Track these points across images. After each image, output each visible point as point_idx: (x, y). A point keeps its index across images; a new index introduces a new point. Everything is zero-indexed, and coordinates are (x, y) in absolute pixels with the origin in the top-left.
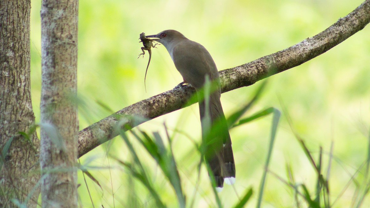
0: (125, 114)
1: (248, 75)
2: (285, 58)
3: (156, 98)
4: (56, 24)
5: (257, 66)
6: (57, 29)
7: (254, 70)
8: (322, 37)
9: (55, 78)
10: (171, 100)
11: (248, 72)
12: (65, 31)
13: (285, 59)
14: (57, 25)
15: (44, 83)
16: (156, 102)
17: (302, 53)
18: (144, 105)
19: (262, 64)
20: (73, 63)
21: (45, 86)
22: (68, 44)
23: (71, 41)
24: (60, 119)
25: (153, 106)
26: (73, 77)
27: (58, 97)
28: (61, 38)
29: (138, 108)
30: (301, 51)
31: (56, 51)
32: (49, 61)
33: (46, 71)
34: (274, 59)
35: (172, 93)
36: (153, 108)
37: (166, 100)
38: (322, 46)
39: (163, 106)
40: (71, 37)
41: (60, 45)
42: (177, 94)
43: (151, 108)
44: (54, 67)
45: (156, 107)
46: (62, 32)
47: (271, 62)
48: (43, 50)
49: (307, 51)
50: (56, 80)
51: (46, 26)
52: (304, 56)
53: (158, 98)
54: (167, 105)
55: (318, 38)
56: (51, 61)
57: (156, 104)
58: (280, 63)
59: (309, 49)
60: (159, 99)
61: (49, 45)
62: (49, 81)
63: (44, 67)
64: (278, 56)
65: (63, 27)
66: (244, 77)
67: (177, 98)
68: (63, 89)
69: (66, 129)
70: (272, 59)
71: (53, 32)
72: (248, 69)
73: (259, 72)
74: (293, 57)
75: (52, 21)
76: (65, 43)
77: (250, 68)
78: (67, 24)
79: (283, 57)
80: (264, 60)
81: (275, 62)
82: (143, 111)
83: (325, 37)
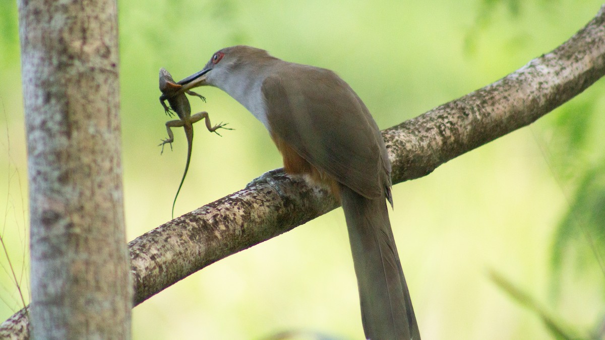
0: (151, 251)
1: (422, 151)
2: (500, 107)
3: (219, 210)
4: (68, 18)
5: (439, 127)
6: (71, 30)
7: (435, 139)
8: (576, 54)
9: (72, 165)
10: (254, 215)
11: (422, 143)
12: (92, 35)
13: (499, 110)
14: (70, 21)
15: (39, 179)
16: (221, 221)
17: (536, 93)
18: (194, 228)
19: (451, 123)
20: (114, 123)
21: (43, 185)
22: (102, 71)
23: (106, 64)
24: (90, 277)
25: (213, 230)
26: (115, 161)
27: (82, 217)
28: (81, 56)
29: (181, 236)
30: (534, 89)
31: (71, 91)
32: (52, 118)
33: (45, 144)
34: (476, 109)
35: (254, 197)
36: (216, 237)
37: (242, 216)
38: (580, 76)
39: (237, 232)
40: (106, 54)
41: (81, 75)
42: (268, 201)
43: (211, 238)
44: (68, 134)
45: (222, 232)
46: (84, 40)
47: (471, 117)
48: (32, 88)
49: (548, 89)
50: (74, 171)
51: (38, 21)
52: (542, 102)
53: (223, 210)
54: (247, 228)
55: (567, 54)
56: (58, 117)
57: (222, 227)
58: (490, 121)
59: (551, 84)
60: (228, 213)
61: (50, 75)
62: (56, 174)
63: (37, 134)
64: (484, 102)
65: (86, 25)
66: (414, 156)
67: (267, 210)
68: (93, 193)
69: (107, 305)
70: (473, 109)
71: (61, 40)
72: (421, 134)
73: (445, 143)
74: (520, 106)
75: (57, 10)
76: (92, 69)
77: (424, 134)
78: (96, 18)
79: (497, 105)
80: (453, 111)
81: (479, 117)
82: (191, 243)
83: (584, 52)
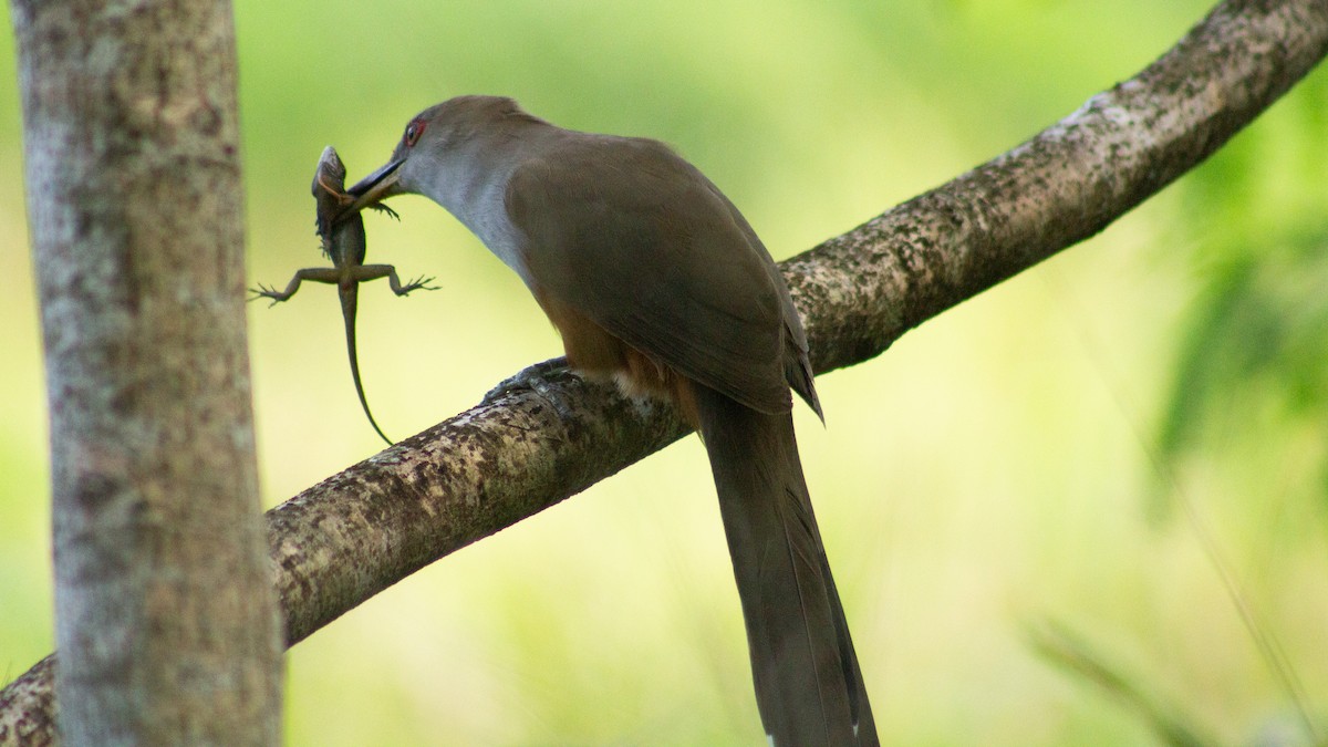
1: (865, 305)
2: (1030, 202)
3: (429, 454)
4: (126, 49)
5: (900, 252)
6: (134, 74)
7: (891, 277)
8: (1190, 80)
9: (142, 372)
10: (505, 461)
11: (863, 289)
12: (180, 86)
13: (1029, 208)
14: (130, 56)
15: (71, 405)
16: (434, 478)
17: (1106, 169)
18: (375, 496)
19: (925, 242)
20: (232, 279)
21: (79, 418)
22: (205, 163)
23: (212, 148)
24: (189, 620)
25: (417, 497)
26: (237, 359)
27: (167, 487)
28: (159, 132)
29: (346, 513)
30: (1101, 160)
31: (138, 209)
32: (94, 270)
33: (81, 328)
34: (977, 208)
35: (505, 422)
36: (424, 513)
37: (479, 464)
38: (1198, 127)
39: (470, 501)
40: (212, 123)
41: (158, 174)
42: (533, 428)
43: (412, 515)
44: (132, 305)
45: (437, 502)
46: (164, 96)
47: (966, 226)
48: (48, 204)
49: (1131, 158)
50: (146, 385)
51: (60, 55)
52: (1120, 186)
53: (438, 452)
54: (491, 490)
55: (1170, 80)
56: (109, 267)
57: (437, 491)
58: (1009, 234)
59: (1137, 147)
60: (447, 459)
61: (89, 173)
62: (107, 393)
63: (63, 305)
64: (994, 193)
65: (166, 63)
66: (847, 318)
67: (534, 448)
68: (190, 435)
69: (226, 680)
70: (969, 208)
71: (112, 97)
72: (861, 269)
73: (912, 285)
74: (1070, 197)
75: (101, 29)
76: (183, 161)
77: (868, 267)
78: (189, 46)
79: (1022, 199)
80: (930, 216)
81: (984, 226)
82: (370, 528)
83: (1207, 74)
